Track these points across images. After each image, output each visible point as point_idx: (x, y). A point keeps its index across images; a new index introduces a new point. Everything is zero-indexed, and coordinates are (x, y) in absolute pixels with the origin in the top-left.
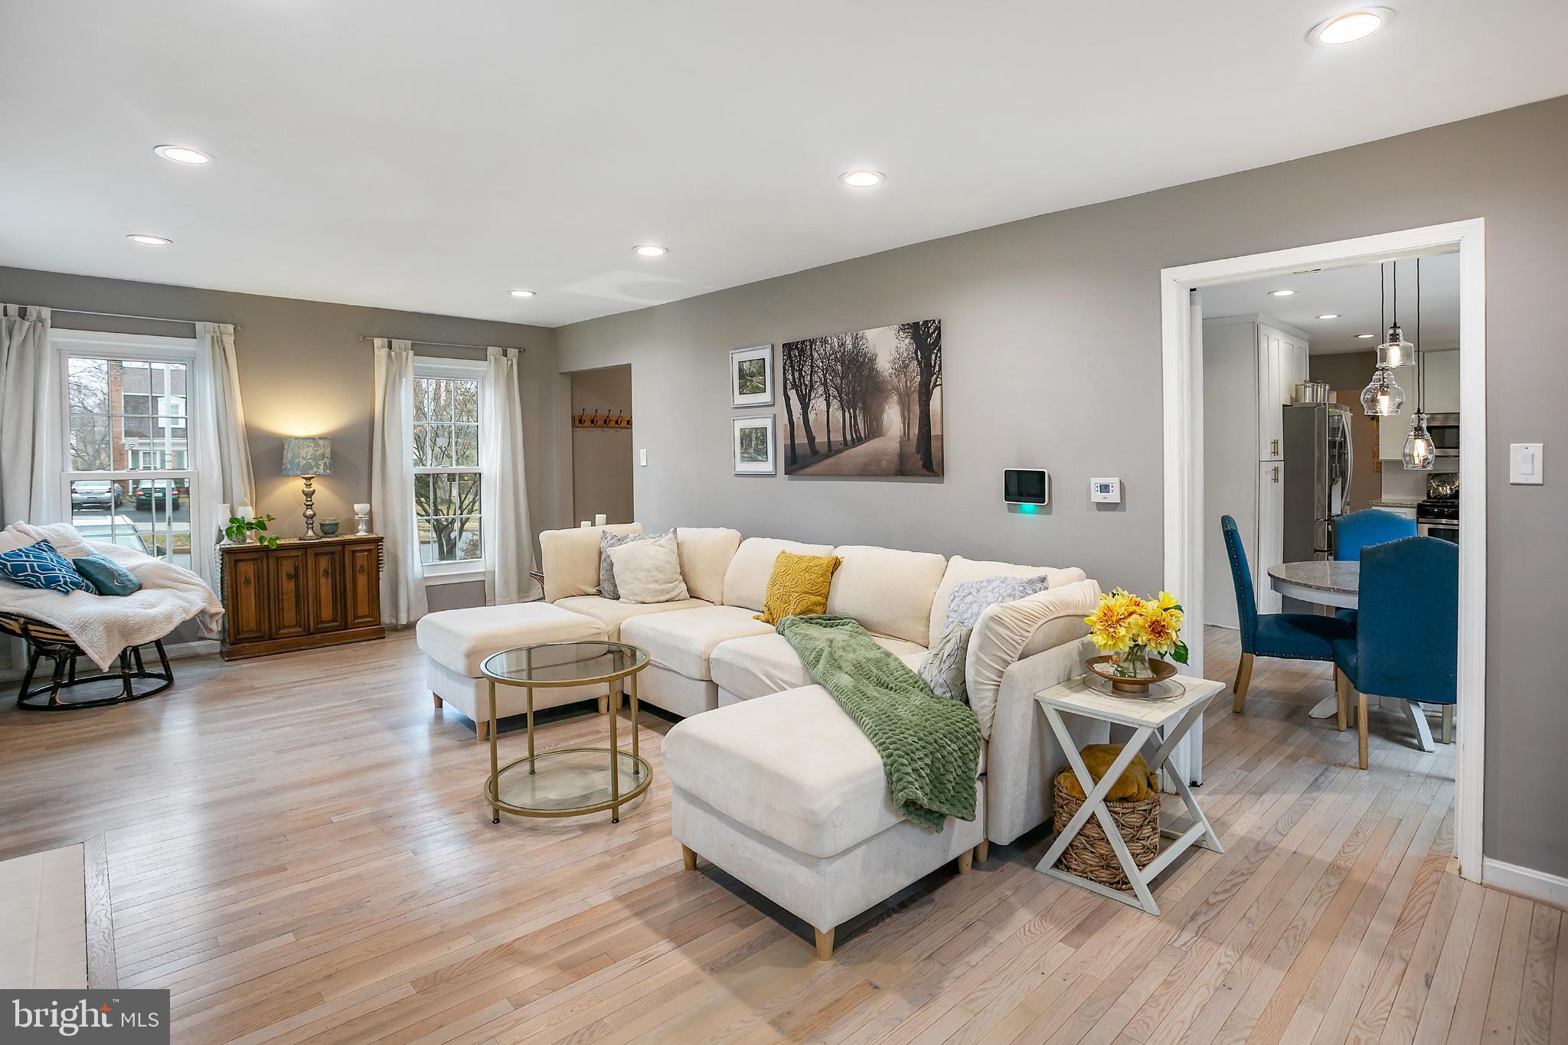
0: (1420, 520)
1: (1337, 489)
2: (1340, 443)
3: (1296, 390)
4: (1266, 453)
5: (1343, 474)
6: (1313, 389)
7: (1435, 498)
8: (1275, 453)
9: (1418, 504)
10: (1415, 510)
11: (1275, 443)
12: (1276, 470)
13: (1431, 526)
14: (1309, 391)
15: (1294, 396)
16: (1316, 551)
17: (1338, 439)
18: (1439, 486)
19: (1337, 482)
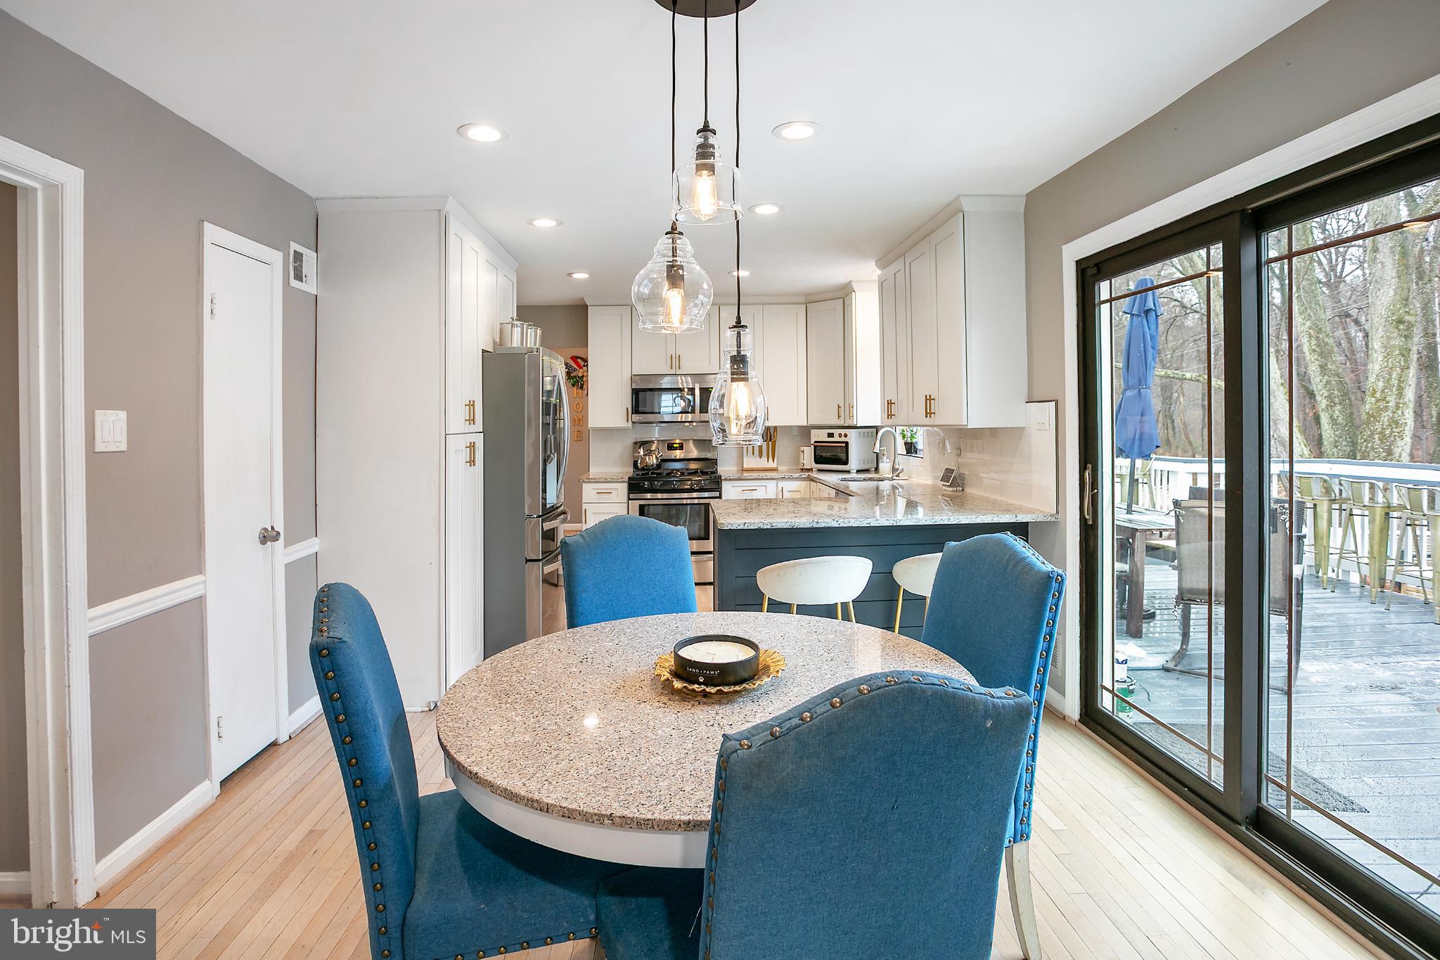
0: (632, 496)
1: (552, 468)
2: (555, 405)
3: (501, 330)
4: (457, 421)
5: (558, 447)
6: (522, 330)
7: (643, 469)
8: (472, 420)
9: (629, 478)
10: (626, 484)
11: (471, 405)
12: (472, 446)
13: (642, 502)
14: (517, 331)
15: (498, 340)
16: (528, 561)
17: (553, 400)
18: (646, 455)
19: (552, 459)
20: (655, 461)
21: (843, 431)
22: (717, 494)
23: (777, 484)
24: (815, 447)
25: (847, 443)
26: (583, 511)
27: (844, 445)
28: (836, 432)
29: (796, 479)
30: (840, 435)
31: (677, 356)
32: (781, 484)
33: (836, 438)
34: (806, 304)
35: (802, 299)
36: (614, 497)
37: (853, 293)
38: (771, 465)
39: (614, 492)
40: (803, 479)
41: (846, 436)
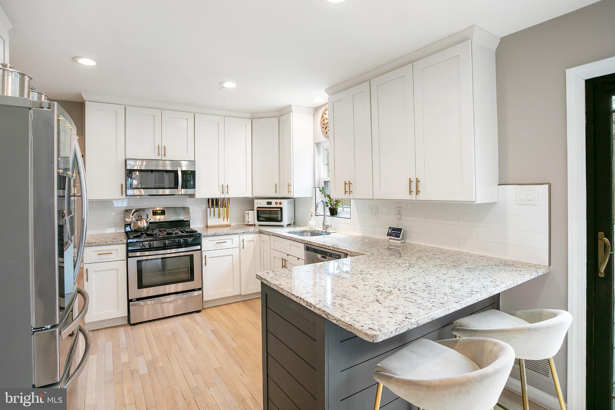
0: (129, 255)
10: (123, 245)
13: (140, 258)
18: (137, 220)
19: (70, 244)
20: (145, 225)
21: (278, 201)
22: (199, 247)
23: (239, 237)
24: (258, 211)
25: (281, 208)
26: (85, 270)
27: (279, 209)
28: (273, 201)
29: (252, 233)
30: (276, 203)
31: (163, 147)
32: (242, 237)
33: (273, 205)
34: (252, 119)
35: (249, 116)
36: (113, 257)
37: (291, 113)
38: (226, 222)
39: (114, 252)
40: (256, 233)
41: (280, 203)
